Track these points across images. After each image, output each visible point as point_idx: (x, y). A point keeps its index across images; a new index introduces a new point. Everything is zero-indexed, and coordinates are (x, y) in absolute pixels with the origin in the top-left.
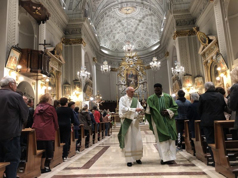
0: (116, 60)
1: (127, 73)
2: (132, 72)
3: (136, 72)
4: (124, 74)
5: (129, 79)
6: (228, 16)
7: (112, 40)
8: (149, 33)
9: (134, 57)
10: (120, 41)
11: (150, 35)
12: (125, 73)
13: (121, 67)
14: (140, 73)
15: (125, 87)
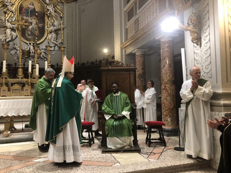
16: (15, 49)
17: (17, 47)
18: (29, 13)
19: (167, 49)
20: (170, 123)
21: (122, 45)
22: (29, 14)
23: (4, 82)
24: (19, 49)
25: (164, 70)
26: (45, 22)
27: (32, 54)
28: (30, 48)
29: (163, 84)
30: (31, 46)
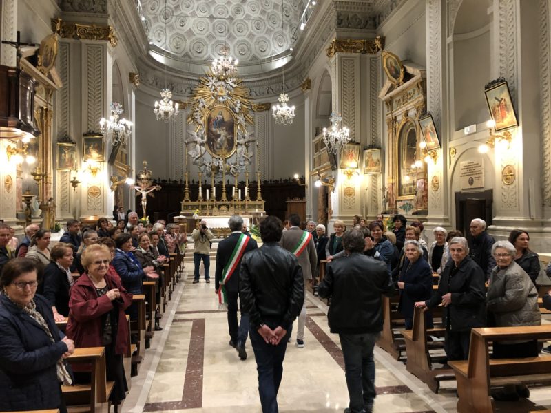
0: (184, 81)
1: (210, 115)
2: (222, 114)
3: (232, 117)
4: (201, 118)
5: (214, 130)
6: (454, 34)
7: (177, 31)
8: (268, 26)
9: (229, 79)
10: (198, 36)
11: (269, 31)
12: (205, 115)
13: (195, 98)
14: (241, 118)
15: (203, 148)
17: (206, 162)
22: (218, 126)
23: (215, 205)
24: (208, 164)
26: (235, 133)
27: (222, 169)
28: (219, 163)
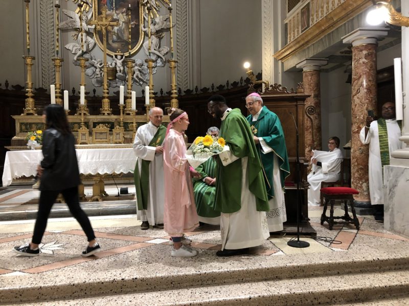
16: (93, 65)
17: (96, 62)
18: (114, 3)
19: (364, 60)
20: (365, 191)
21: (278, 55)
22: (114, 6)
23: (83, 121)
24: (98, 65)
25: (358, 98)
26: (140, 18)
27: (120, 74)
28: (116, 64)
29: (356, 124)
30: (118, 61)
